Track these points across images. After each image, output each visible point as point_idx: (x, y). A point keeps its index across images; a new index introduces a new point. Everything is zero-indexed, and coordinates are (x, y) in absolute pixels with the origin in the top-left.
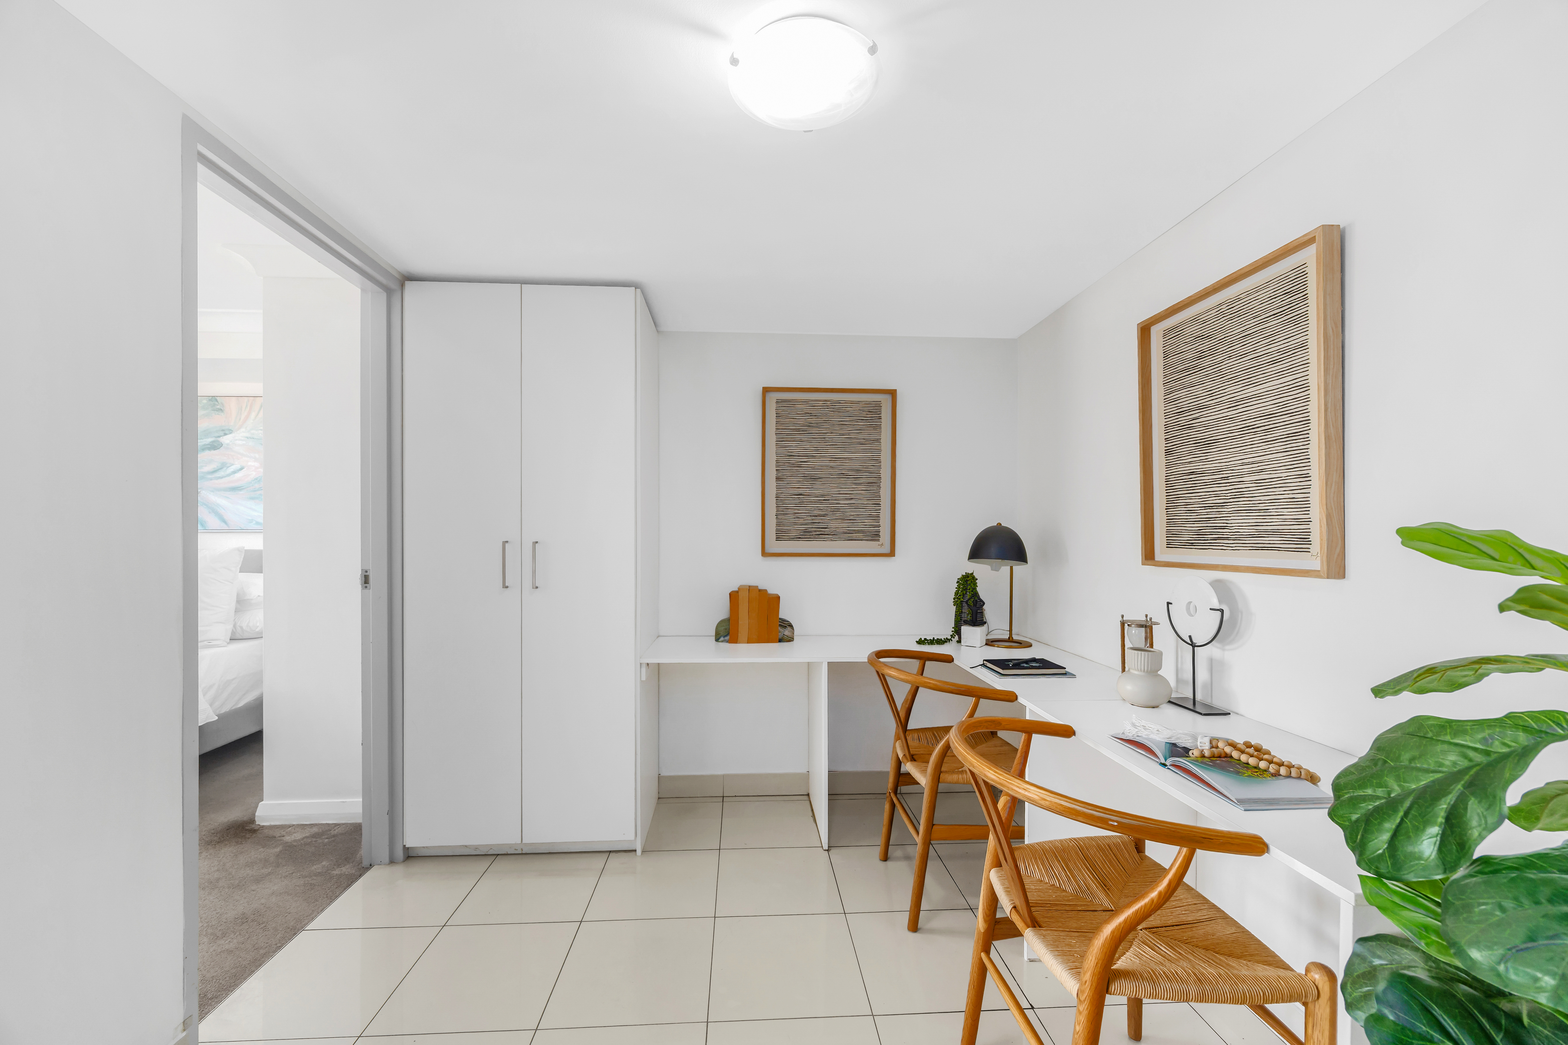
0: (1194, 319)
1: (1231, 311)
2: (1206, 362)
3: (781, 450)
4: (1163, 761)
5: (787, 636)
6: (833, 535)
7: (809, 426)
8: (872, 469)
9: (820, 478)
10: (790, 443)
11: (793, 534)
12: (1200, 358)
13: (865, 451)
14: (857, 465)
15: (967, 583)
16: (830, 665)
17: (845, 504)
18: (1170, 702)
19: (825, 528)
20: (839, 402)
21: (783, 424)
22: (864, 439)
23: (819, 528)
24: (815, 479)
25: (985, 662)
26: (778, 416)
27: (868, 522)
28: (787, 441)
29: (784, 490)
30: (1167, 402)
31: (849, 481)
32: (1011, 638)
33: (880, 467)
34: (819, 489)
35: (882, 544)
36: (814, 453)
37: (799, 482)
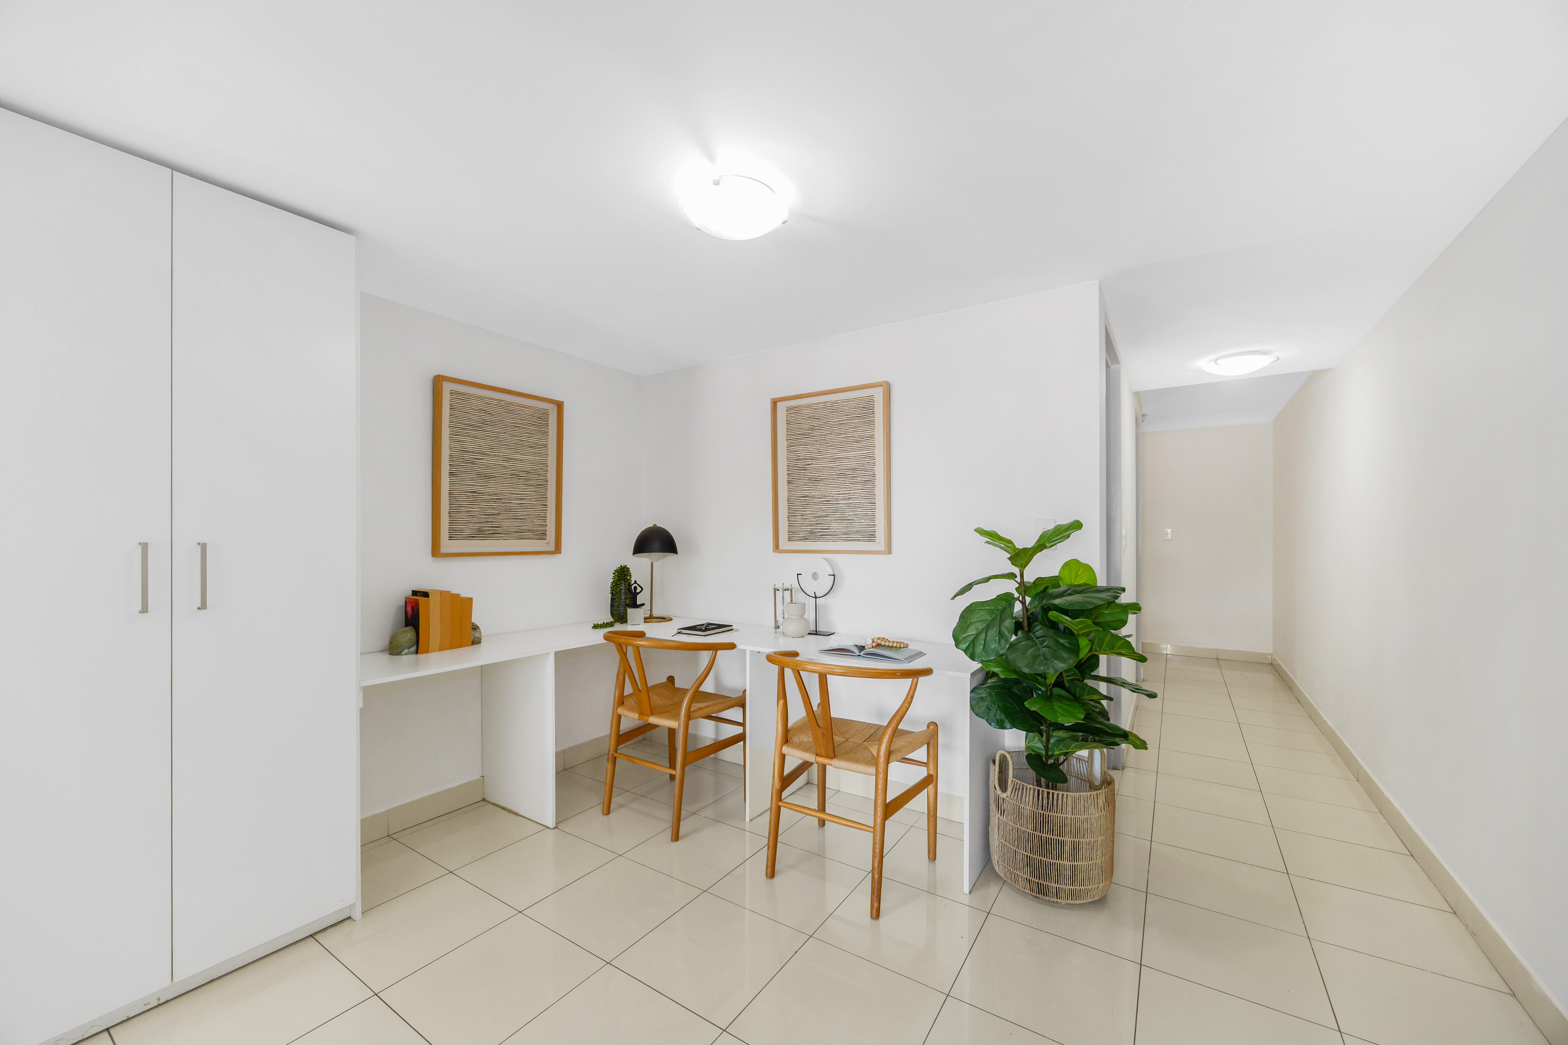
0: (809, 406)
1: (832, 407)
2: (816, 433)
3: (454, 444)
4: (858, 654)
5: (478, 638)
6: (506, 534)
7: (484, 422)
8: (540, 472)
9: (495, 477)
10: (465, 439)
11: (468, 532)
12: (812, 430)
13: (534, 454)
14: (527, 467)
15: (623, 574)
16: (557, 654)
17: (517, 504)
18: (809, 634)
19: (498, 527)
20: (512, 404)
21: (457, 417)
22: (534, 443)
23: (492, 527)
24: (488, 477)
25: (679, 631)
26: (452, 408)
27: (538, 522)
28: (461, 435)
29: (457, 487)
30: (789, 452)
31: (521, 482)
32: (651, 616)
33: (547, 471)
34: (493, 487)
35: (548, 543)
36: (488, 451)
37: (473, 479)
